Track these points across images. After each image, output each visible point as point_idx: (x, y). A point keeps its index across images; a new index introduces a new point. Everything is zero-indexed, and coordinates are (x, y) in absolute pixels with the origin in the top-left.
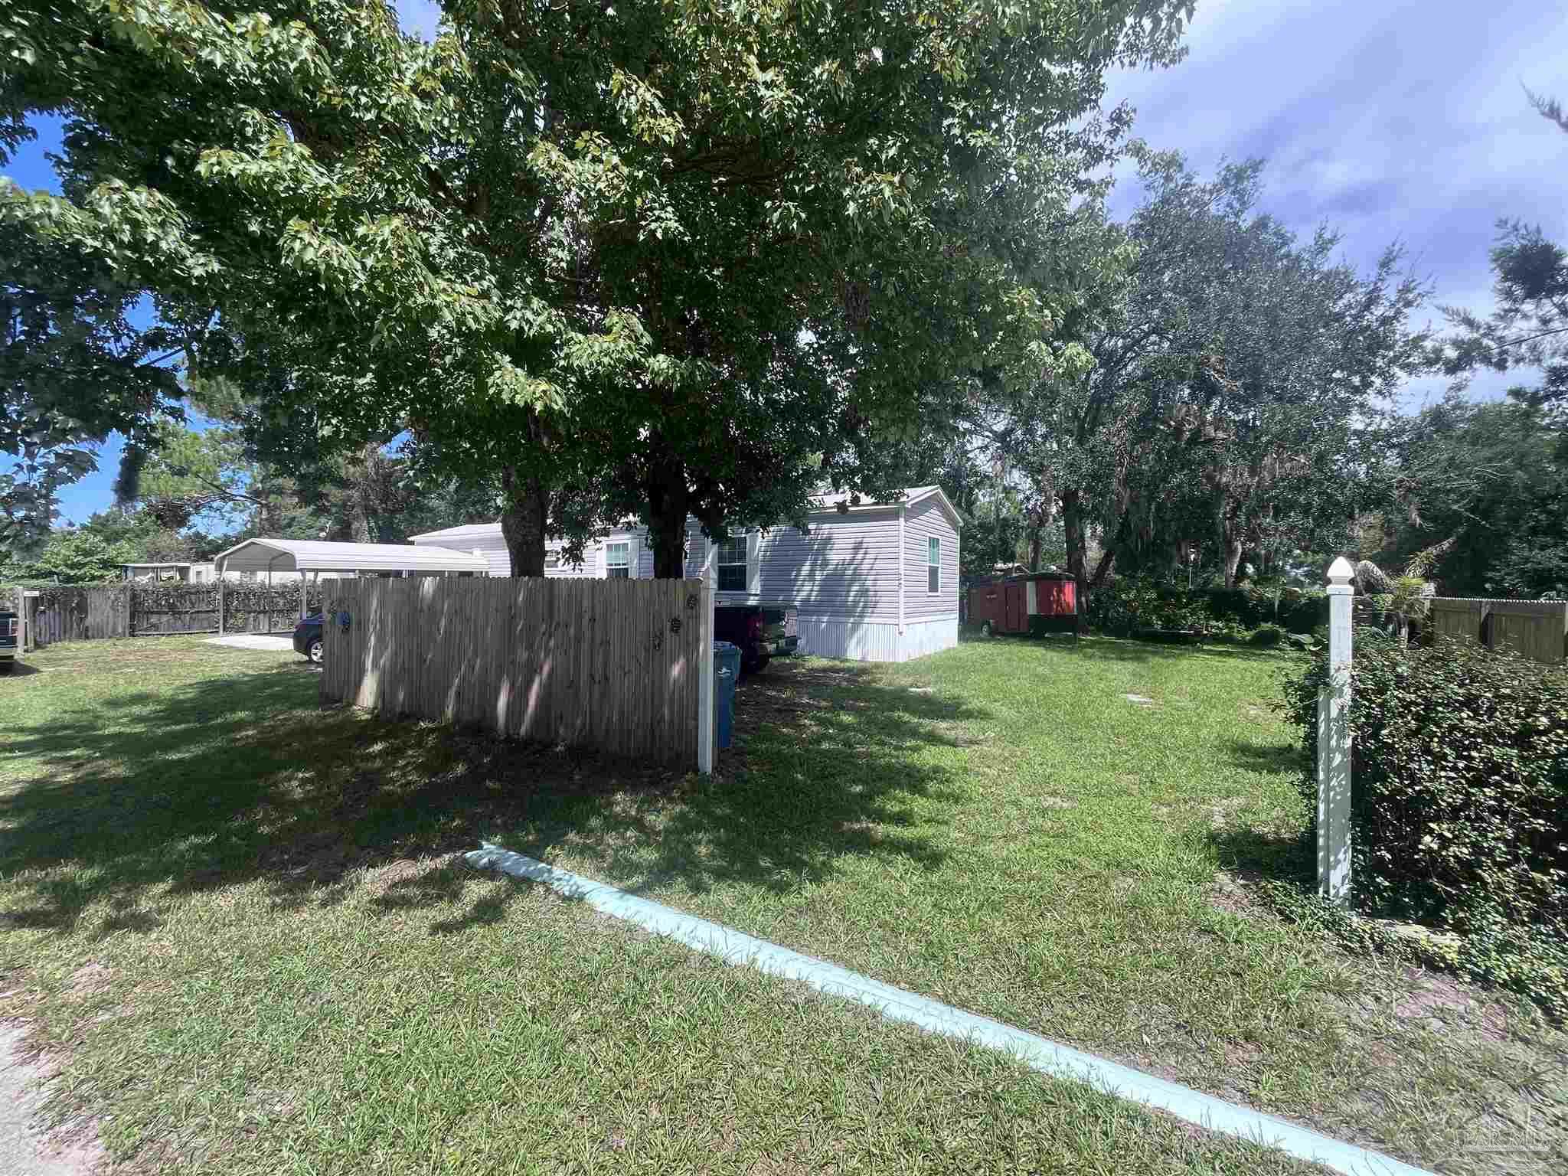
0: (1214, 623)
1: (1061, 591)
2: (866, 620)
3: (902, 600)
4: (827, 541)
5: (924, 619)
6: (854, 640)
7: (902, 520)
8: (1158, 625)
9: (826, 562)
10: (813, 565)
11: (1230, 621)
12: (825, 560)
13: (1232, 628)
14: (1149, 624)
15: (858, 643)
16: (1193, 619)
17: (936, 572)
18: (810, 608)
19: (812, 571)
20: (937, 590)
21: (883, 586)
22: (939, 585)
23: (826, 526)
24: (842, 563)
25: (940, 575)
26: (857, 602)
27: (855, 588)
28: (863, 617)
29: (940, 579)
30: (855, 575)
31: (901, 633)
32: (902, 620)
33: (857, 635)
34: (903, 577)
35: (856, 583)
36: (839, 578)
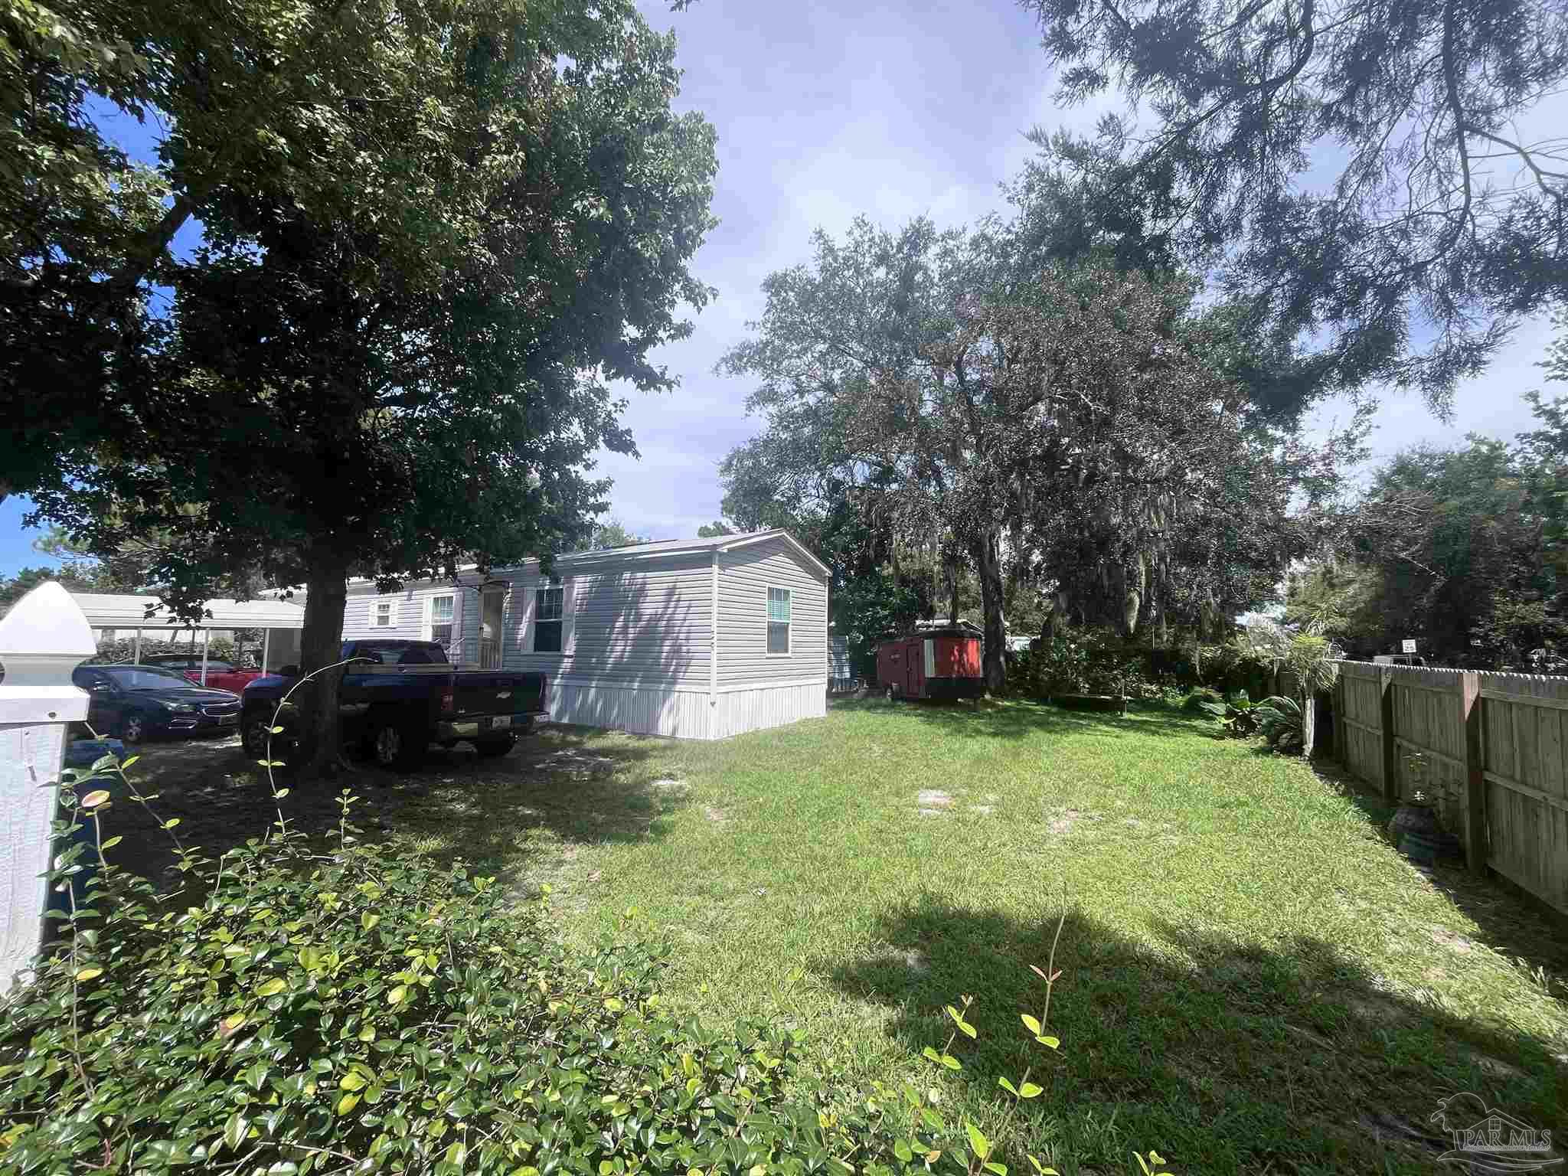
0: (1147, 686)
1: (963, 649)
2: (678, 687)
3: (714, 662)
4: (641, 592)
5: (754, 686)
6: (665, 710)
7: (715, 567)
8: (1085, 687)
9: (638, 617)
10: (626, 621)
11: (1164, 684)
12: (637, 614)
13: (1165, 693)
14: (1075, 688)
15: (670, 711)
16: (1124, 683)
17: (784, 628)
18: (621, 673)
19: (625, 627)
20: (786, 651)
21: (696, 646)
22: (790, 644)
23: (640, 575)
24: (655, 619)
25: (790, 633)
26: (668, 665)
27: (666, 649)
28: (674, 683)
29: (790, 638)
30: (667, 632)
31: (713, 704)
32: (714, 688)
33: (667, 705)
34: (716, 636)
35: (668, 643)
36: (650, 636)
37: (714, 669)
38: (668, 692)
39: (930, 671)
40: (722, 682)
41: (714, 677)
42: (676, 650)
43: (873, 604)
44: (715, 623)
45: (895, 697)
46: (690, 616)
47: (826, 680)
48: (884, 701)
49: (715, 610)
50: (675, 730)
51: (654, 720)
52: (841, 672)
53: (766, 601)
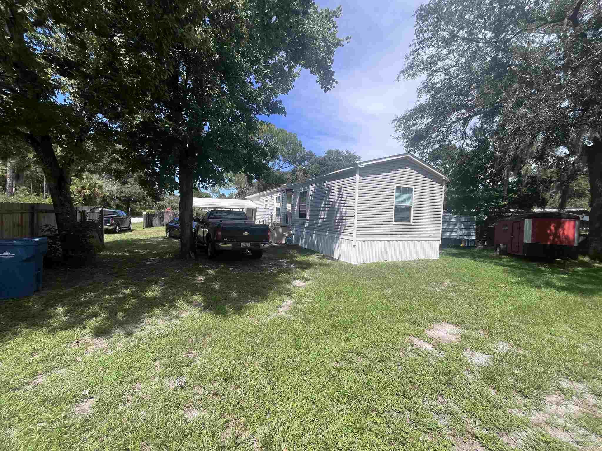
1: (559, 227)
4: (330, 190)
5: (383, 239)
6: (336, 247)
7: (357, 176)
12: (328, 201)
15: (338, 248)
17: (408, 209)
18: (322, 229)
19: (325, 207)
20: (409, 221)
21: (348, 217)
22: (412, 218)
23: (330, 182)
24: (334, 203)
25: (412, 211)
26: (338, 225)
27: (338, 218)
28: (340, 234)
29: (412, 214)
30: (338, 210)
31: (354, 246)
32: (354, 238)
33: (337, 245)
34: (356, 211)
35: (338, 215)
36: (333, 212)
37: (355, 228)
38: (338, 238)
39: (527, 238)
40: (358, 235)
41: (355, 232)
42: (341, 219)
43: (497, 198)
44: (356, 205)
45: (503, 252)
46: (347, 202)
47: (440, 239)
48: (493, 254)
49: (357, 198)
50: (339, 257)
51: (332, 251)
52: (469, 235)
53: (395, 193)
